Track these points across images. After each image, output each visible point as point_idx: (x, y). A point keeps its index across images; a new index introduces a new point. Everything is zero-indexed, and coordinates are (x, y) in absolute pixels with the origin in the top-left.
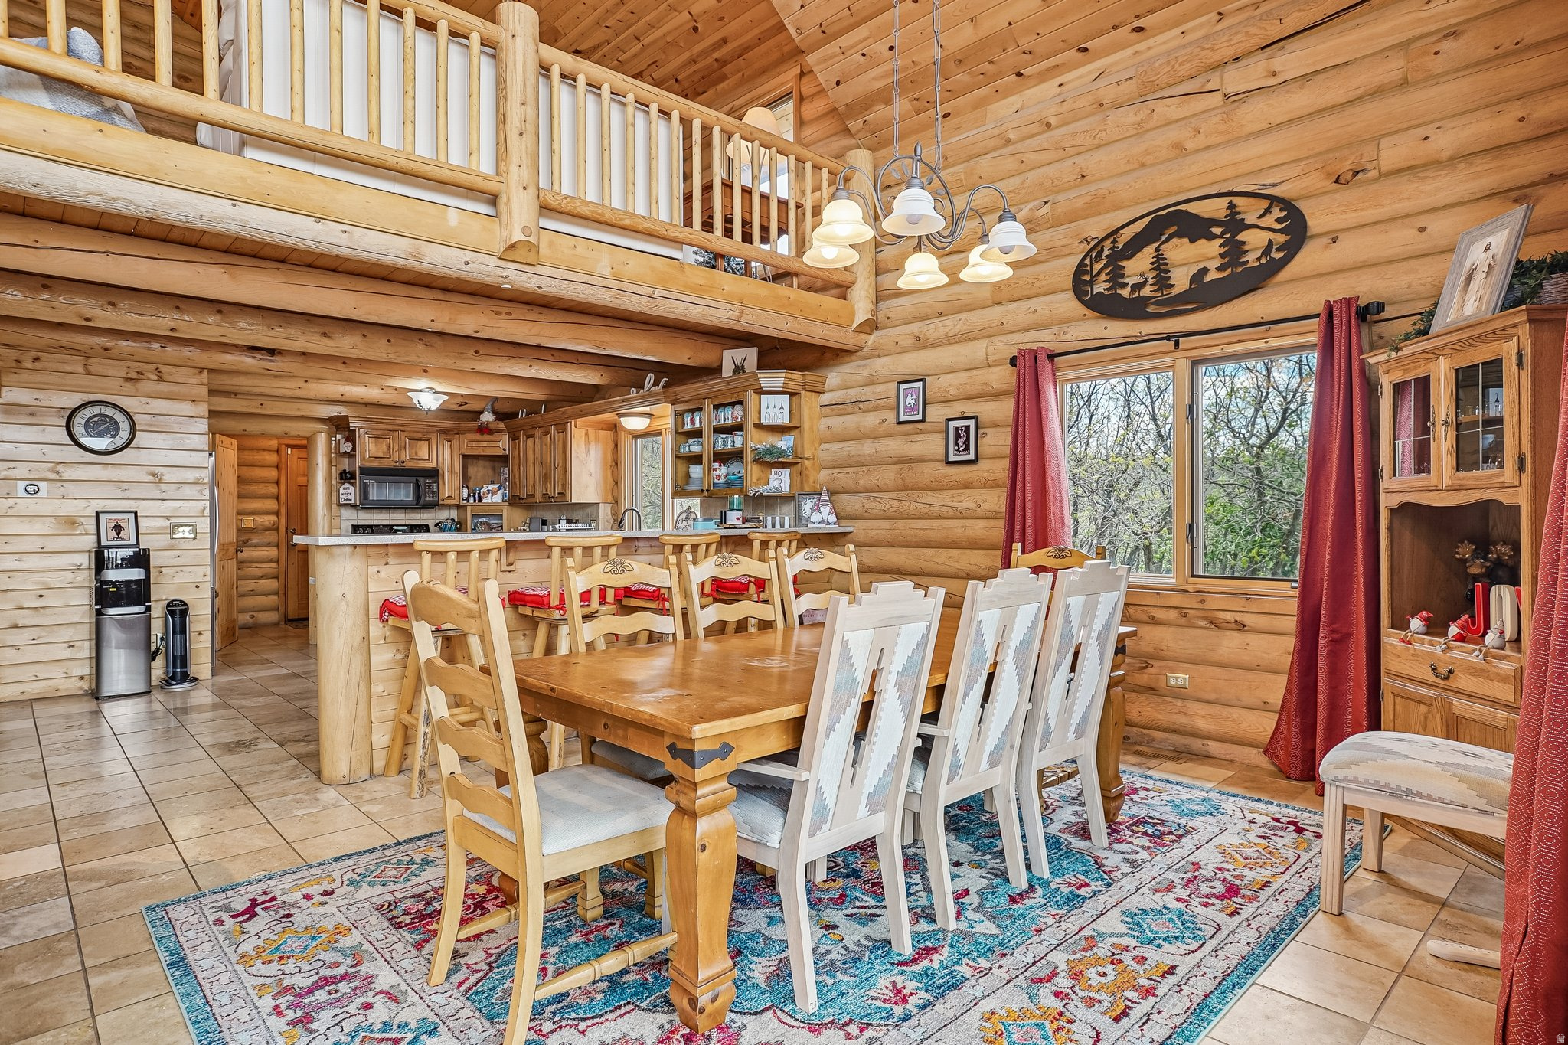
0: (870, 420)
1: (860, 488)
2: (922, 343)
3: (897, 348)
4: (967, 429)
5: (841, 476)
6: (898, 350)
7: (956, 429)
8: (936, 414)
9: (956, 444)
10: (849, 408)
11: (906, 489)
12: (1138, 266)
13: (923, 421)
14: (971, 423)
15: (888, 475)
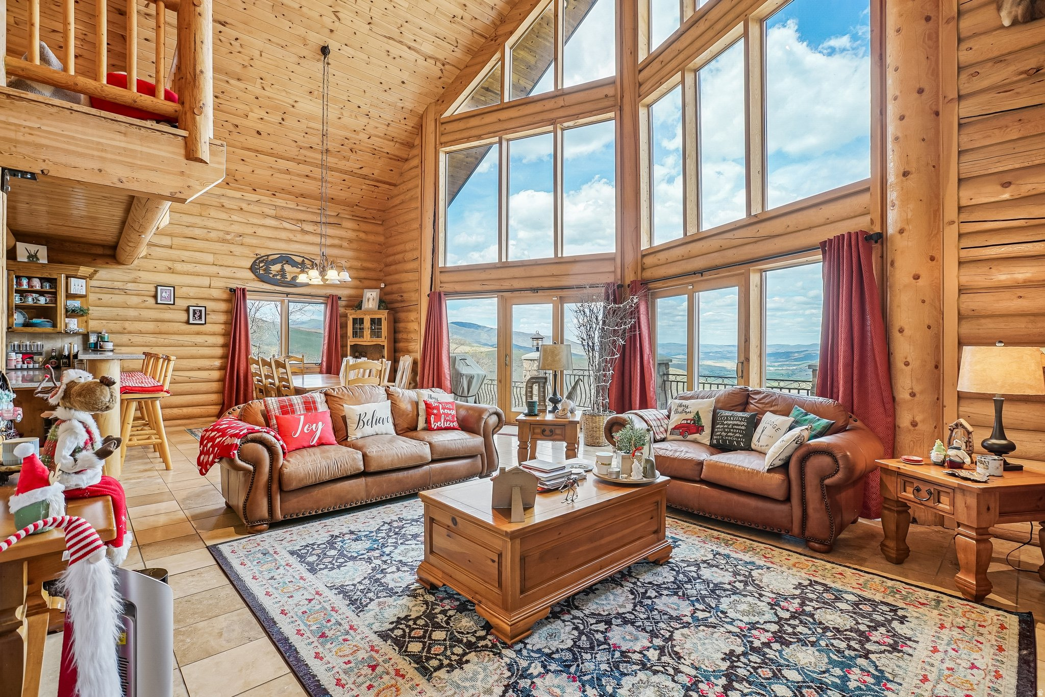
0: (134, 300)
1: (126, 331)
2: (171, 270)
3: (155, 269)
4: (200, 311)
5: (110, 325)
6: (155, 270)
7: (194, 310)
8: (182, 303)
9: (194, 316)
10: (117, 291)
11: (160, 333)
12: (276, 268)
13: (174, 304)
14: (203, 309)
15: (151, 326)
